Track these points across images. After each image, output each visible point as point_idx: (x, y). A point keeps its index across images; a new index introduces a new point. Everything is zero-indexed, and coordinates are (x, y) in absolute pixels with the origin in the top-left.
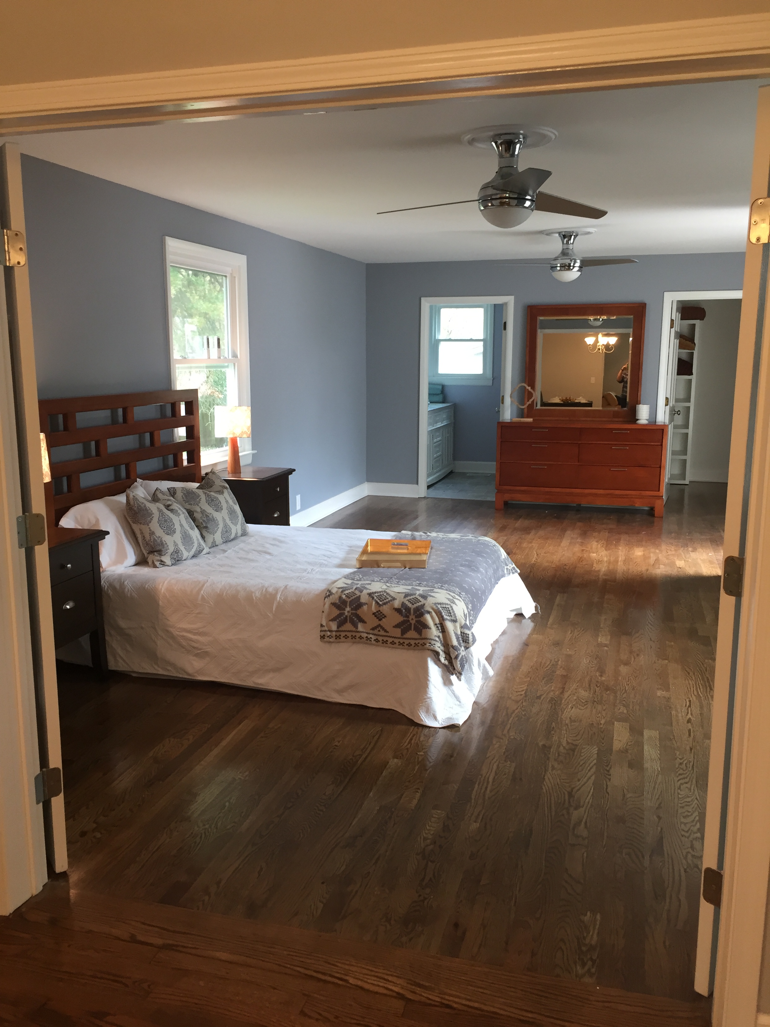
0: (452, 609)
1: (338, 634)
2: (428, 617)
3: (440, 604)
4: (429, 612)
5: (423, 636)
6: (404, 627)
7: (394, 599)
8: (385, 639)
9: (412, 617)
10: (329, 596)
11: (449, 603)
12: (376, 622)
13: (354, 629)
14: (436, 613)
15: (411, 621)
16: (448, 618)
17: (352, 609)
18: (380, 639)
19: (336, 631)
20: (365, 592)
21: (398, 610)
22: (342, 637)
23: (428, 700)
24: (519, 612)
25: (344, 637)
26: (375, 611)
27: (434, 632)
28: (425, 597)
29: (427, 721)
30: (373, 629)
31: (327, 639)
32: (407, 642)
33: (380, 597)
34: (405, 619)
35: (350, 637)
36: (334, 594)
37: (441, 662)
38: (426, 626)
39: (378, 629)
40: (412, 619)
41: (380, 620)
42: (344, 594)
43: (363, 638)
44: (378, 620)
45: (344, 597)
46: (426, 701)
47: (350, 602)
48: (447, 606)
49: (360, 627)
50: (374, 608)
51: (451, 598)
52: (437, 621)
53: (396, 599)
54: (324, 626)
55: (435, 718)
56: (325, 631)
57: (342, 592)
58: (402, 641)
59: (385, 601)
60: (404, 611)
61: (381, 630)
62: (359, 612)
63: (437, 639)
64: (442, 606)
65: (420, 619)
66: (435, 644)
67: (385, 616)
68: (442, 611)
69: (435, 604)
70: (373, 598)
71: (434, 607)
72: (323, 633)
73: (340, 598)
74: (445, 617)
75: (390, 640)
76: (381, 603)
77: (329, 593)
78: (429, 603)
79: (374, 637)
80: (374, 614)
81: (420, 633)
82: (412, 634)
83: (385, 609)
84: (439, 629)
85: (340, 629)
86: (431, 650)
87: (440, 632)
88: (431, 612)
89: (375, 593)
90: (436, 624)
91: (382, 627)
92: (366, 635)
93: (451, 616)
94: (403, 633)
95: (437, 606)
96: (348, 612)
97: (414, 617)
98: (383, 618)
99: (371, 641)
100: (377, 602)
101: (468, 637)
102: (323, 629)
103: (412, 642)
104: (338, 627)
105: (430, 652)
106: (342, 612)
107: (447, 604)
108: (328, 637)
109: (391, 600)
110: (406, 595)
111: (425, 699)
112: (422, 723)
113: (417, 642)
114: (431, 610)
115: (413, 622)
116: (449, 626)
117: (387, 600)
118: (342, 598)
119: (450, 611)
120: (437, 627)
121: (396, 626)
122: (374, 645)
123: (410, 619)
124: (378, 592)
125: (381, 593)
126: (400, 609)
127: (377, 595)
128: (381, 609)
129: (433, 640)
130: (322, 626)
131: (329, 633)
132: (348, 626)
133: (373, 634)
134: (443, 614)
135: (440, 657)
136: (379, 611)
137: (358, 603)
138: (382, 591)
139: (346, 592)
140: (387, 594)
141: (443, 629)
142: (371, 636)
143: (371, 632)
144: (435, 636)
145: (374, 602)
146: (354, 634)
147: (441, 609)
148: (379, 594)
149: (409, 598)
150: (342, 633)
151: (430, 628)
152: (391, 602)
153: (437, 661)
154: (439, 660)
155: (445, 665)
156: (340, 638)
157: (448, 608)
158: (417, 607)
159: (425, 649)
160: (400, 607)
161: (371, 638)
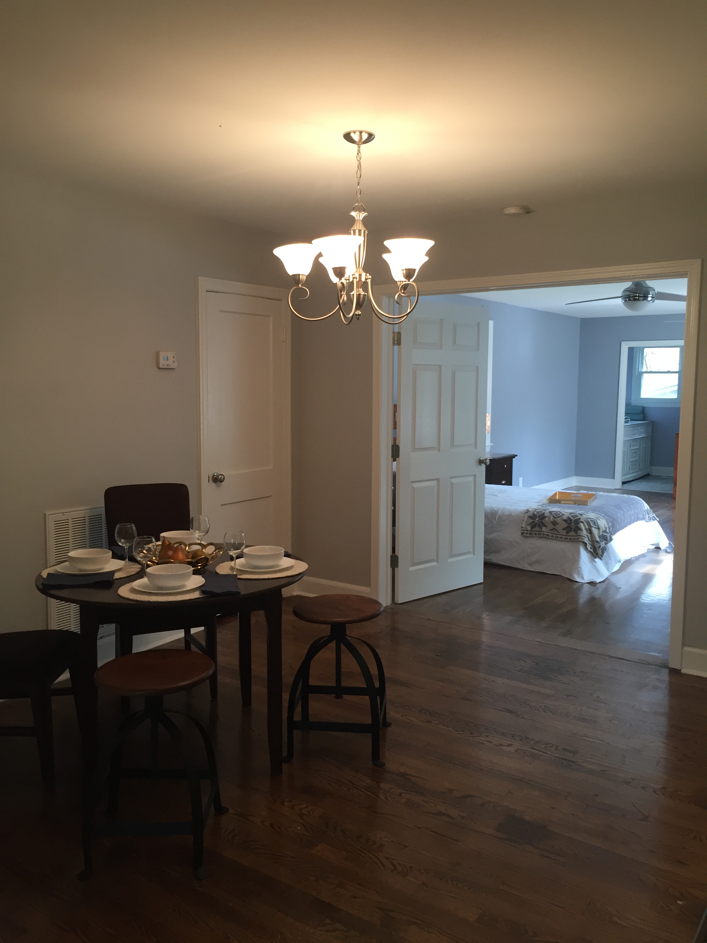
0: (597, 522)
1: (531, 532)
2: (582, 524)
3: (590, 518)
4: (582, 522)
5: (578, 534)
6: (568, 529)
7: (563, 515)
8: (557, 536)
9: (573, 524)
10: (527, 512)
11: (595, 518)
12: (552, 527)
13: (540, 530)
14: (586, 522)
15: (572, 527)
16: (594, 526)
17: (539, 520)
18: (554, 535)
19: (530, 531)
20: (548, 511)
21: (565, 521)
22: (533, 534)
23: (579, 568)
24: (657, 546)
25: (534, 534)
26: (552, 521)
27: (584, 533)
28: (581, 515)
29: (578, 579)
30: (550, 530)
31: (525, 535)
32: (569, 537)
33: (556, 514)
34: (569, 525)
35: (538, 534)
36: (530, 511)
37: (588, 550)
38: (581, 529)
39: (553, 531)
40: (573, 525)
41: (555, 525)
42: (536, 512)
43: (545, 535)
44: (553, 525)
45: (536, 513)
46: (578, 569)
47: (539, 516)
48: (593, 520)
49: (544, 529)
50: (552, 519)
51: (598, 517)
52: (587, 527)
53: (565, 515)
54: (523, 528)
55: (583, 578)
56: (524, 530)
57: (535, 511)
58: (566, 537)
59: (558, 516)
60: (568, 521)
61: (555, 531)
62: (543, 521)
63: (586, 536)
64: (591, 519)
65: (577, 525)
66: (584, 539)
67: (558, 524)
68: (590, 522)
69: (587, 518)
70: (552, 514)
71: (586, 520)
72: (523, 531)
73: (534, 513)
74: (592, 525)
75: (560, 536)
76: (556, 517)
77: (528, 511)
78: (583, 519)
79: (551, 535)
80: (552, 522)
81: (576, 533)
82: (572, 533)
83: (558, 520)
84: (587, 532)
85: (532, 530)
86: (582, 542)
87: (588, 533)
88: (584, 522)
89: (553, 511)
90: (586, 529)
91: (555, 529)
92: (547, 533)
93: (596, 526)
94: (567, 533)
95: (588, 520)
96: (537, 521)
97: (574, 525)
98: (557, 524)
99: (549, 536)
100: (554, 516)
101: (607, 537)
102: (523, 529)
103: (572, 538)
104: (531, 529)
105: (581, 543)
106: (534, 520)
107: (594, 519)
108: (525, 533)
109: (562, 516)
110: (571, 513)
111: (577, 567)
112: (575, 580)
113: (574, 537)
114: (583, 521)
115: (573, 527)
116: (595, 531)
117: (560, 515)
118: (535, 514)
119: (595, 522)
120: (587, 531)
121: (564, 529)
122: (551, 539)
123: (572, 526)
124: (554, 511)
125: (557, 512)
126: (566, 520)
127: (554, 512)
128: (556, 520)
129: (584, 536)
130: (522, 527)
131: (526, 532)
132: (537, 529)
133: (550, 533)
134: (591, 524)
135: (587, 546)
136: (555, 521)
137: (543, 516)
138: (558, 511)
139: (537, 511)
140: (560, 512)
141: (590, 532)
142: (549, 534)
143: (549, 532)
144: (585, 535)
145: (552, 516)
146: (540, 533)
147: (590, 521)
148: (555, 512)
149: (572, 515)
150: (533, 532)
151: (582, 530)
152: (561, 517)
153: (586, 549)
154: (587, 549)
155: (591, 552)
156: (532, 535)
157: (594, 521)
158: (576, 519)
159: (579, 541)
160: (566, 519)
161: (549, 535)
